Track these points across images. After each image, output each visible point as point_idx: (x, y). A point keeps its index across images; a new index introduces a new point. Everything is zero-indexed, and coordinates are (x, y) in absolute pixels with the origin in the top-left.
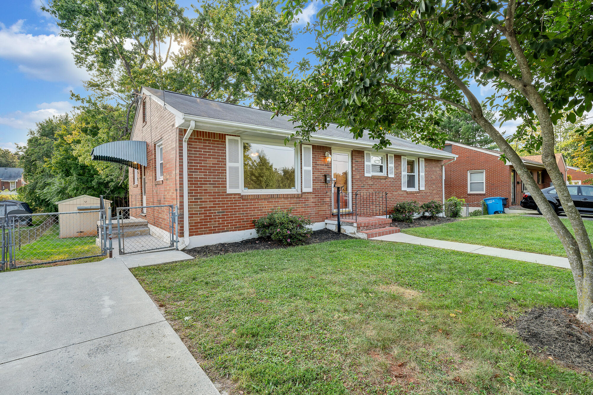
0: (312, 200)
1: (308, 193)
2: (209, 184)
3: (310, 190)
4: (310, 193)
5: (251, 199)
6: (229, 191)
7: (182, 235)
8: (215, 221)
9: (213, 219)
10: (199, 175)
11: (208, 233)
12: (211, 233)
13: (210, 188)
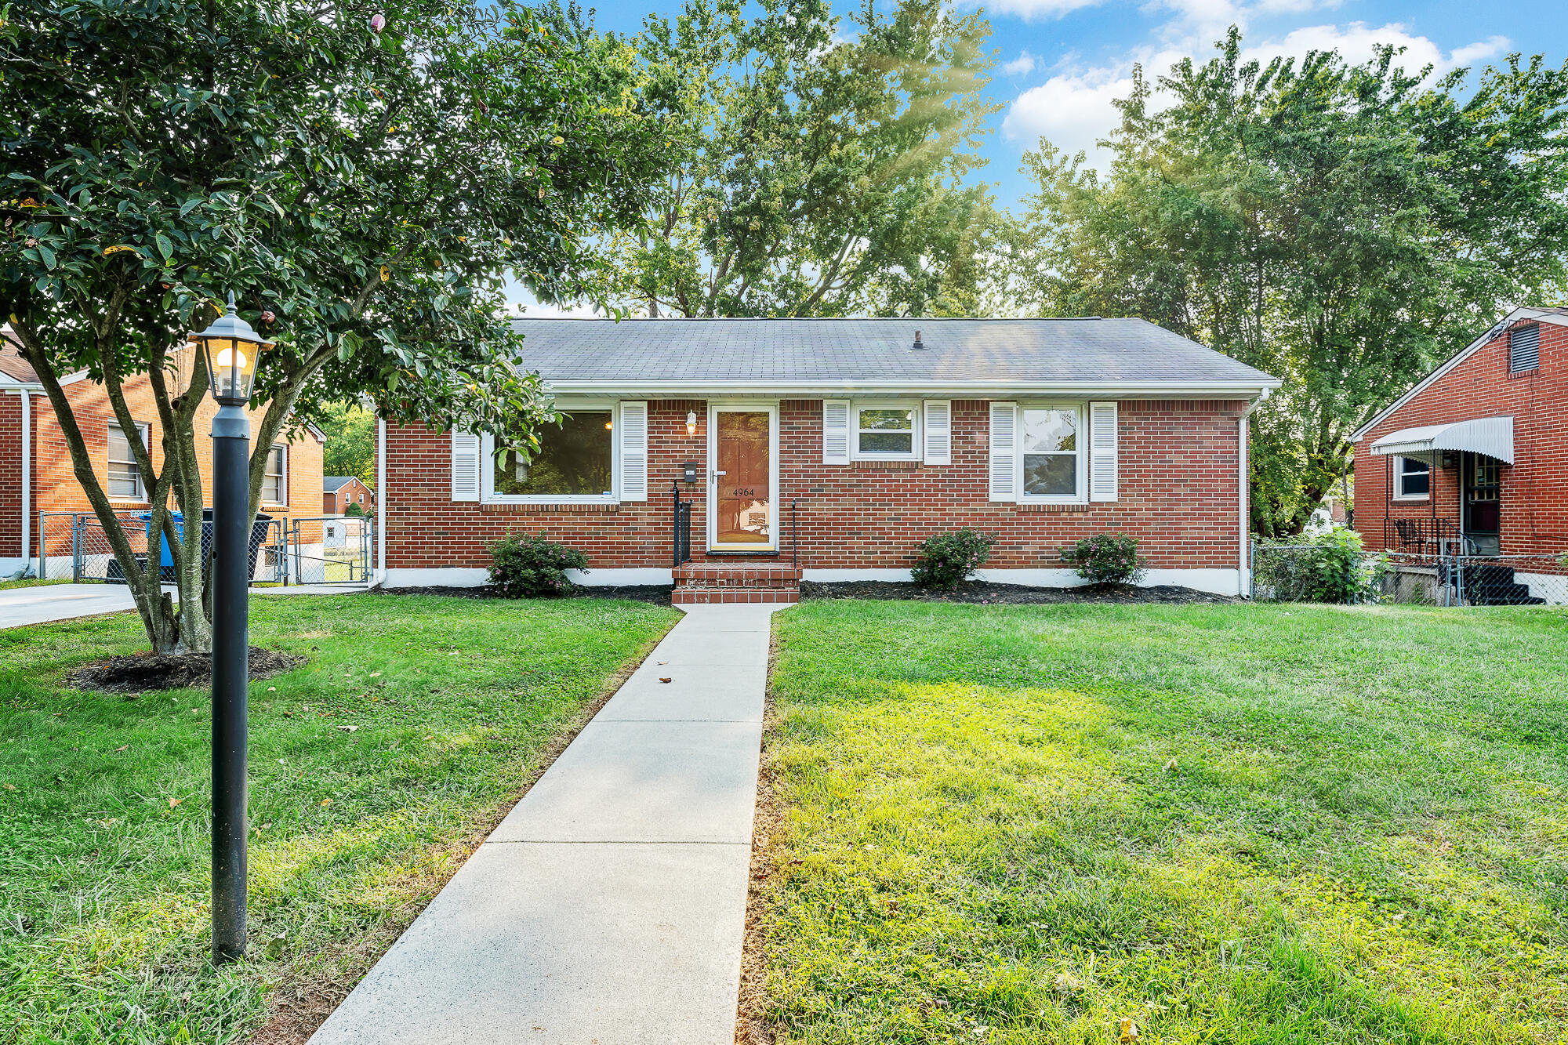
0: (647, 519)
1: (635, 503)
2: (422, 485)
3: (643, 497)
4: (643, 503)
5: (500, 513)
6: (456, 497)
7: (375, 564)
8: (431, 548)
9: (427, 543)
10: (404, 471)
11: (418, 567)
12: (423, 567)
13: (423, 492)
